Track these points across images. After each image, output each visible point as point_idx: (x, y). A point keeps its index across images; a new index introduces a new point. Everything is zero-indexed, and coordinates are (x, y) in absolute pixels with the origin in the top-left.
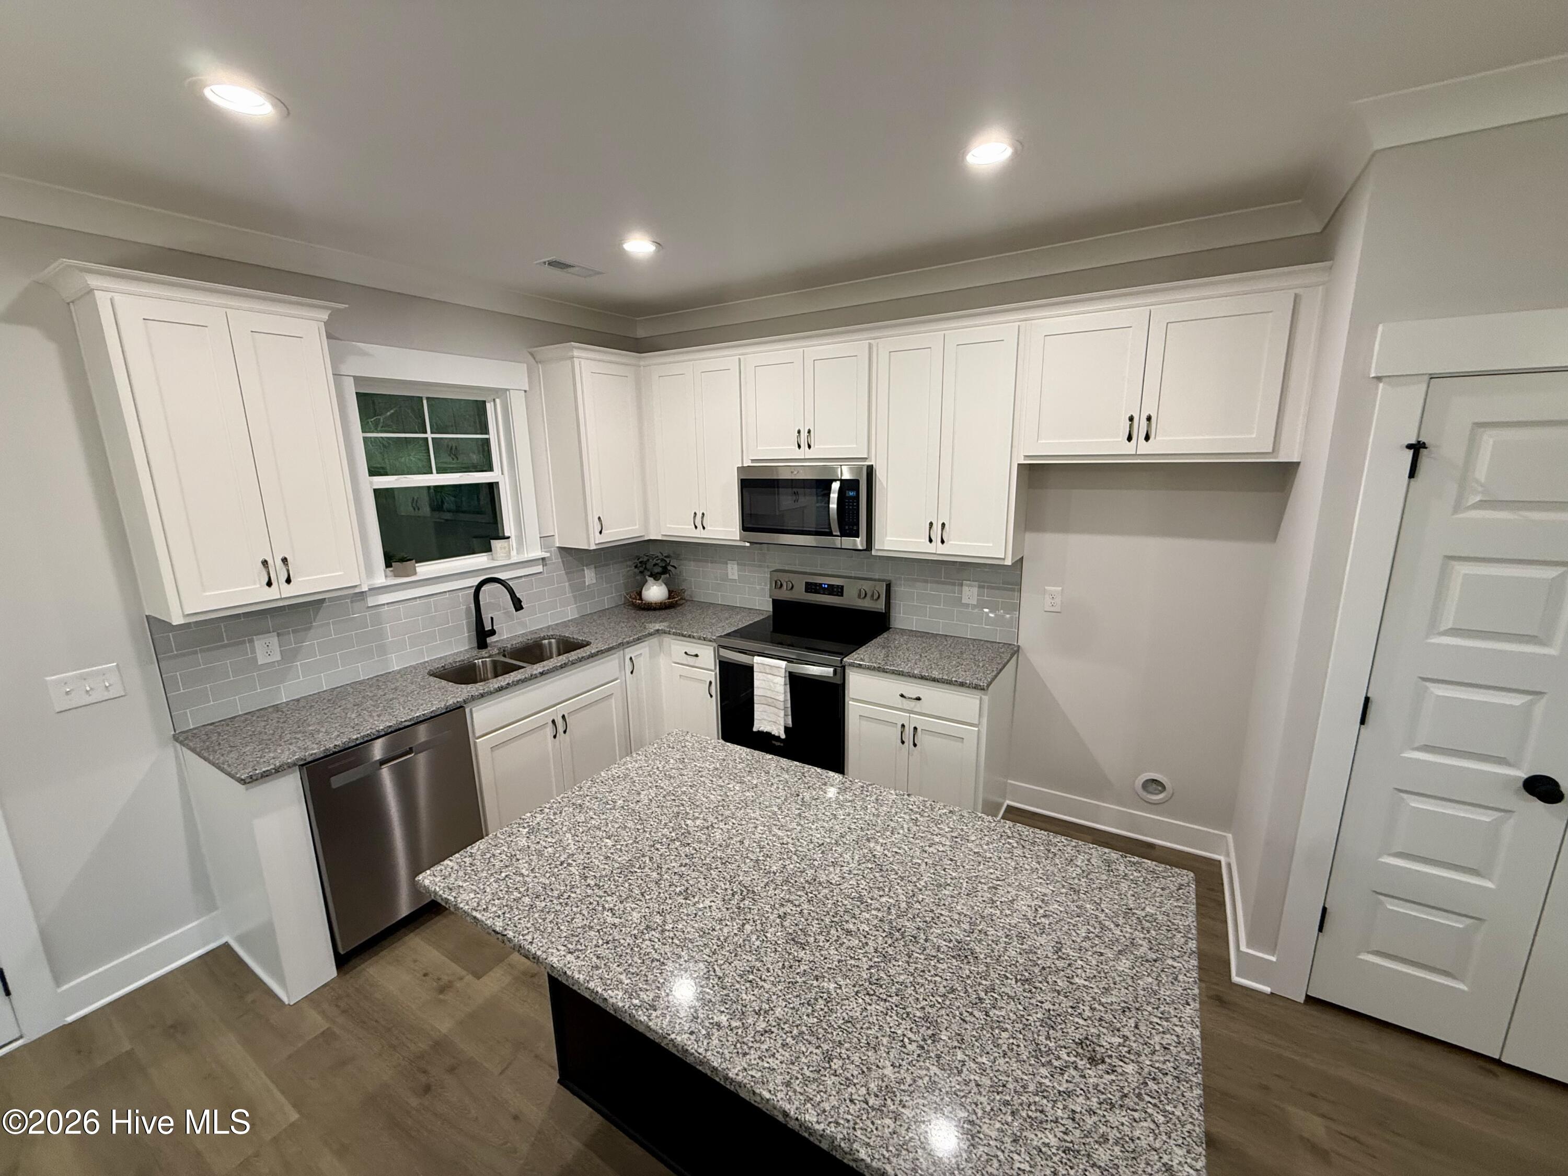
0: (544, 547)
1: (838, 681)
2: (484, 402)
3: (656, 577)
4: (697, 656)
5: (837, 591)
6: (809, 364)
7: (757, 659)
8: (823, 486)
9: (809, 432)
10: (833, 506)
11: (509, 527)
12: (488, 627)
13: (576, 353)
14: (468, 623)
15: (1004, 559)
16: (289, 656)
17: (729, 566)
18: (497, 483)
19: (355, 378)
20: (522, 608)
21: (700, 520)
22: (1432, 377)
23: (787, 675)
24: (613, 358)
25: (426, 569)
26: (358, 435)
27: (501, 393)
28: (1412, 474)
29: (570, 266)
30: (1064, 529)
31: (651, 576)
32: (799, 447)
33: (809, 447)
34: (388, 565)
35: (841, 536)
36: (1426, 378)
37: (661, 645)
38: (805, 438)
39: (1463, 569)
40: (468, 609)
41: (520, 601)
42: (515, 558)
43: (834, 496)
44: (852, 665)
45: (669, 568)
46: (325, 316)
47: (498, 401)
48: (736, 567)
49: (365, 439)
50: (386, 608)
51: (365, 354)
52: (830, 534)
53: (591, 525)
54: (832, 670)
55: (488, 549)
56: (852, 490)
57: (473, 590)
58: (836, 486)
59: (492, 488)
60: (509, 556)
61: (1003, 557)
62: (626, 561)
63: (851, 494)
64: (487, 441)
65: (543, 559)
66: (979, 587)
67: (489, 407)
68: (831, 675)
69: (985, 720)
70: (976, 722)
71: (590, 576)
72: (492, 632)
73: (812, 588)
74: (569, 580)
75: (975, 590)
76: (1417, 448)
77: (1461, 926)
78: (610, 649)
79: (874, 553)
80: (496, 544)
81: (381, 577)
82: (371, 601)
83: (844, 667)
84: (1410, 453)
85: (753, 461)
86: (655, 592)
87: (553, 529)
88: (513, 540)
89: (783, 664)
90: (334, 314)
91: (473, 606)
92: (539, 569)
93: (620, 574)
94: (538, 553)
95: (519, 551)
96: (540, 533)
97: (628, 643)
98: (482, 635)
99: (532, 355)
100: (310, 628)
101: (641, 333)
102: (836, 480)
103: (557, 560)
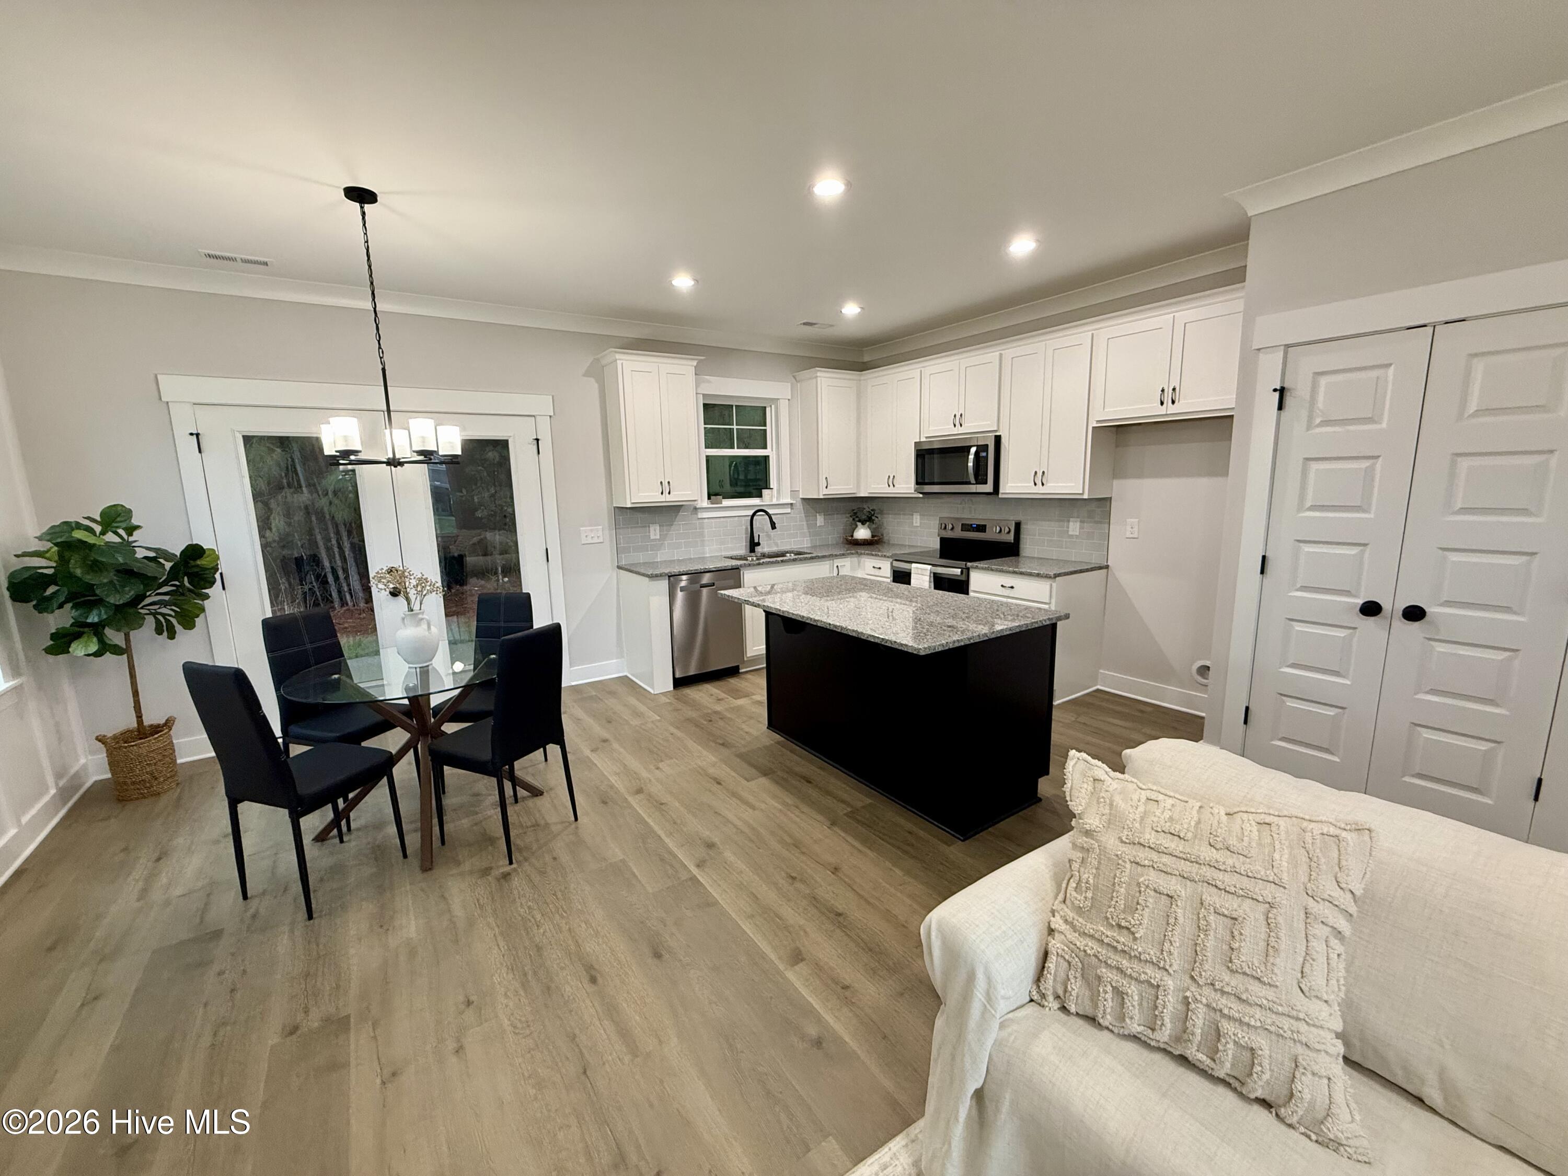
0: (792, 497)
1: (963, 578)
2: (765, 407)
3: (863, 523)
4: (880, 568)
5: (982, 528)
6: (963, 371)
7: (914, 565)
8: (966, 450)
9: (961, 415)
10: (970, 464)
11: (773, 483)
12: (756, 541)
13: (819, 374)
14: (746, 538)
15: (1082, 494)
16: (663, 537)
17: (914, 517)
18: (768, 456)
19: (703, 395)
20: (775, 528)
21: (891, 482)
22: (1287, 346)
23: (932, 575)
24: (848, 377)
25: (727, 502)
26: (702, 426)
27: (775, 401)
28: (1280, 407)
29: (815, 324)
30: (1140, 476)
31: (859, 521)
32: (955, 426)
33: (961, 425)
34: (709, 498)
35: (976, 484)
36: (1282, 348)
37: (859, 563)
38: (958, 420)
39: (1314, 466)
40: (747, 528)
41: (775, 524)
42: (775, 501)
43: (971, 457)
44: (972, 567)
45: (873, 518)
46: (695, 363)
47: (773, 406)
48: (919, 517)
49: (705, 428)
50: (706, 521)
51: (709, 382)
52: (969, 483)
53: (821, 484)
54: (960, 570)
55: (760, 496)
56: (984, 451)
57: (750, 518)
58: (973, 450)
59: (766, 458)
60: (772, 501)
61: (1081, 492)
62: (845, 513)
63: (984, 454)
64: (765, 430)
65: (791, 504)
66: (1081, 522)
67: (768, 410)
68: (959, 574)
69: (1053, 601)
70: (1047, 601)
71: (820, 520)
72: (758, 544)
73: (966, 527)
74: (807, 521)
75: (1078, 524)
76: (1282, 391)
77: (1332, 714)
78: (824, 557)
79: (1000, 496)
80: (765, 492)
81: (705, 503)
82: (700, 515)
83: (968, 569)
84: (1277, 394)
85: (926, 437)
86: (862, 533)
87: (799, 487)
88: (775, 491)
89: (929, 567)
90: (700, 362)
91: (749, 527)
92: (789, 510)
93: (842, 521)
94: (789, 501)
95: (778, 499)
96: (791, 487)
97: (836, 555)
98: (753, 545)
99: (794, 377)
100: (672, 525)
101: (866, 359)
102: (974, 446)
103: (799, 506)
